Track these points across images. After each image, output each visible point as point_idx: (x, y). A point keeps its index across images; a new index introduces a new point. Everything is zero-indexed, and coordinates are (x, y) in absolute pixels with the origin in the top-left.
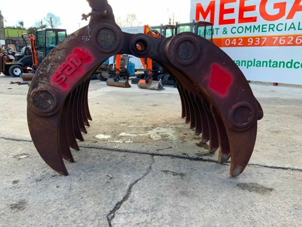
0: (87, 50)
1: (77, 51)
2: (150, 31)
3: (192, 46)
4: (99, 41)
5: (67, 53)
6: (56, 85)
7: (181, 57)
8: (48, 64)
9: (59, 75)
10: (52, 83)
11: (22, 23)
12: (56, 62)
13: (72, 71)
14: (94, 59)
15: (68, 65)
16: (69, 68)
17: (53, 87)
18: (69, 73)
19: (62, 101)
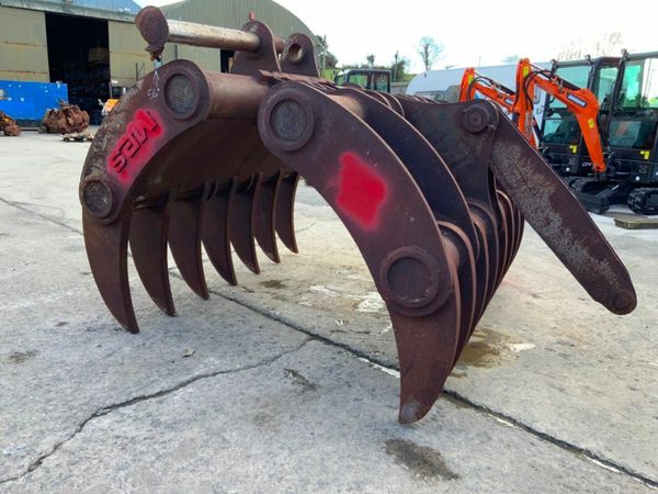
0: (155, 113)
1: (141, 116)
2: (531, 73)
3: (302, 112)
4: (171, 98)
5: (128, 119)
6: (113, 172)
7: (282, 135)
8: (103, 137)
9: (116, 157)
10: (109, 170)
11: (371, 59)
12: (113, 133)
13: (133, 150)
14: (164, 130)
15: (128, 140)
16: (128, 144)
17: (109, 176)
18: (128, 154)
19: (121, 201)
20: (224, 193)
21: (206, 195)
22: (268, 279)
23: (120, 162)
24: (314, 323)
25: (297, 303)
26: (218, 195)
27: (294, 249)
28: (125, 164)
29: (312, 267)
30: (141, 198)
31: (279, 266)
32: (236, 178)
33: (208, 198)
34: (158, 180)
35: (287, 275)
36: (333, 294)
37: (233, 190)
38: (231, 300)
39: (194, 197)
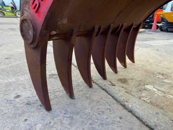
19: (38, 33)
20: (105, 33)
21: (95, 34)
22: (122, 78)
23: (36, 5)
24: (155, 120)
25: (140, 98)
26: (101, 34)
27: (133, 62)
28: (39, 6)
29: (142, 72)
30: (54, 33)
31: (126, 70)
32: (112, 25)
33: (97, 36)
34: (65, 21)
35: (131, 76)
36: (160, 94)
37: (110, 31)
38: (103, 89)
39: (88, 34)
